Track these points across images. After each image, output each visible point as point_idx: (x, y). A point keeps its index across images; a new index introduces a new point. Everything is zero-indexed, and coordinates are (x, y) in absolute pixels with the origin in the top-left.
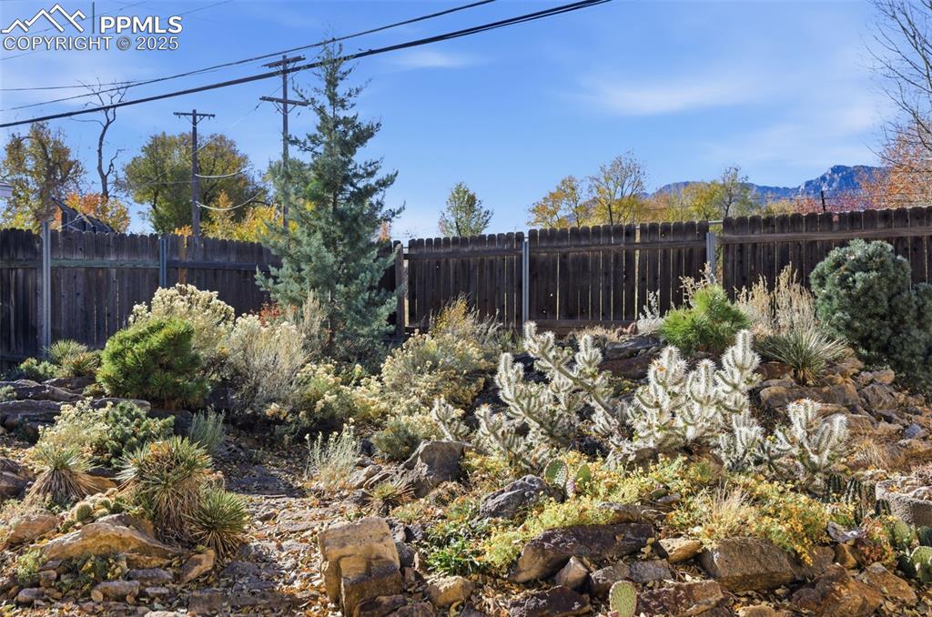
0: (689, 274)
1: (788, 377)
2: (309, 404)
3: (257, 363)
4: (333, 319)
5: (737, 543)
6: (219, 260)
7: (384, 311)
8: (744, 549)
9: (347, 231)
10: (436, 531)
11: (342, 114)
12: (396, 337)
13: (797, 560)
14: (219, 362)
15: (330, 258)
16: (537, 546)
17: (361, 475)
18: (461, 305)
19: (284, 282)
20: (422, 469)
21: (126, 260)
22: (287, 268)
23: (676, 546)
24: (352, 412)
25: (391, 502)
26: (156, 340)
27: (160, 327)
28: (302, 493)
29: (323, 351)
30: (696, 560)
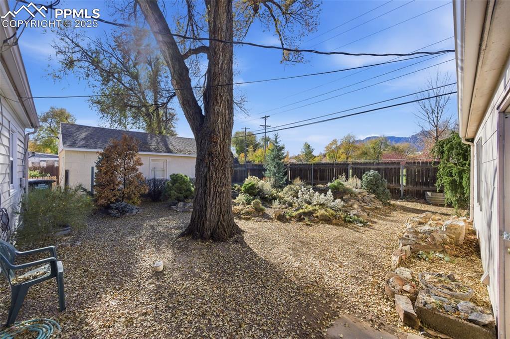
0: (340, 175)
1: (349, 195)
2: (272, 195)
3: (265, 189)
4: (275, 180)
5: (322, 215)
6: (255, 168)
7: (284, 179)
8: (323, 216)
9: (278, 166)
10: (287, 212)
11: (278, 145)
12: (286, 184)
13: (330, 218)
14: (258, 188)
15: (275, 170)
16: (298, 214)
17: (279, 206)
18: (298, 178)
19: (267, 174)
20: (287, 205)
21: (240, 168)
22: (268, 172)
23: (314, 215)
24: (278, 197)
25: (283, 209)
26: (250, 185)
27: (250, 183)
28: (271, 208)
29: (274, 186)
30: (317, 217)
